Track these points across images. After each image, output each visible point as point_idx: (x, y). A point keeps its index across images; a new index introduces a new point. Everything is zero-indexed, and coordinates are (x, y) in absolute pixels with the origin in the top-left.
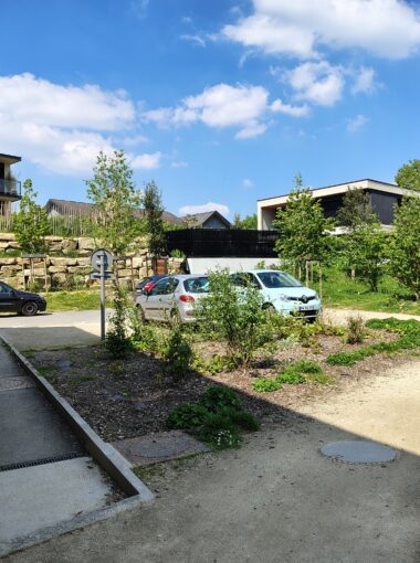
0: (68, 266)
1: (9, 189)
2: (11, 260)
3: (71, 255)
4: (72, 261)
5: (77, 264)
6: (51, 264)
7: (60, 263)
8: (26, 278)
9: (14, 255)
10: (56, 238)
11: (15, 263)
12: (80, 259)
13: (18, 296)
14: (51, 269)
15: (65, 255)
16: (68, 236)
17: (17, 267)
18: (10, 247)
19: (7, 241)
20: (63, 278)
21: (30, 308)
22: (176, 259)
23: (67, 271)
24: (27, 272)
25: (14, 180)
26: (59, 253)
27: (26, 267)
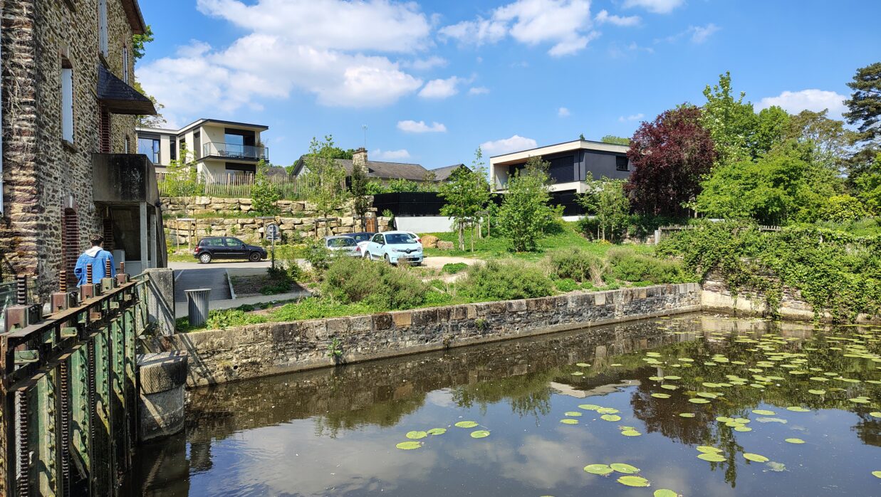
0: (295, 224)
1: (259, 155)
2: (251, 220)
3: (298, 216)
4: (297, 220)
5: (302, 223)
6: (282, 223)
7: (289, 222)
8: (262, 234)
9: (253, 216)
10: (286, 202)
11: (254, 223)
12: (304, 219)
13: (247, 248)
14: (282, 227)
15: (293, 216)
16: (296, 200)
17: (256, 226)
18: (251, 209)
19: (249, 205)
20: (290, 234)
21: (255, 257)
22: (384, 218)
23: (294, 229)
24: (261, 230)
25: (263, 146)
26: (290, 214)
27: (262, 225)
